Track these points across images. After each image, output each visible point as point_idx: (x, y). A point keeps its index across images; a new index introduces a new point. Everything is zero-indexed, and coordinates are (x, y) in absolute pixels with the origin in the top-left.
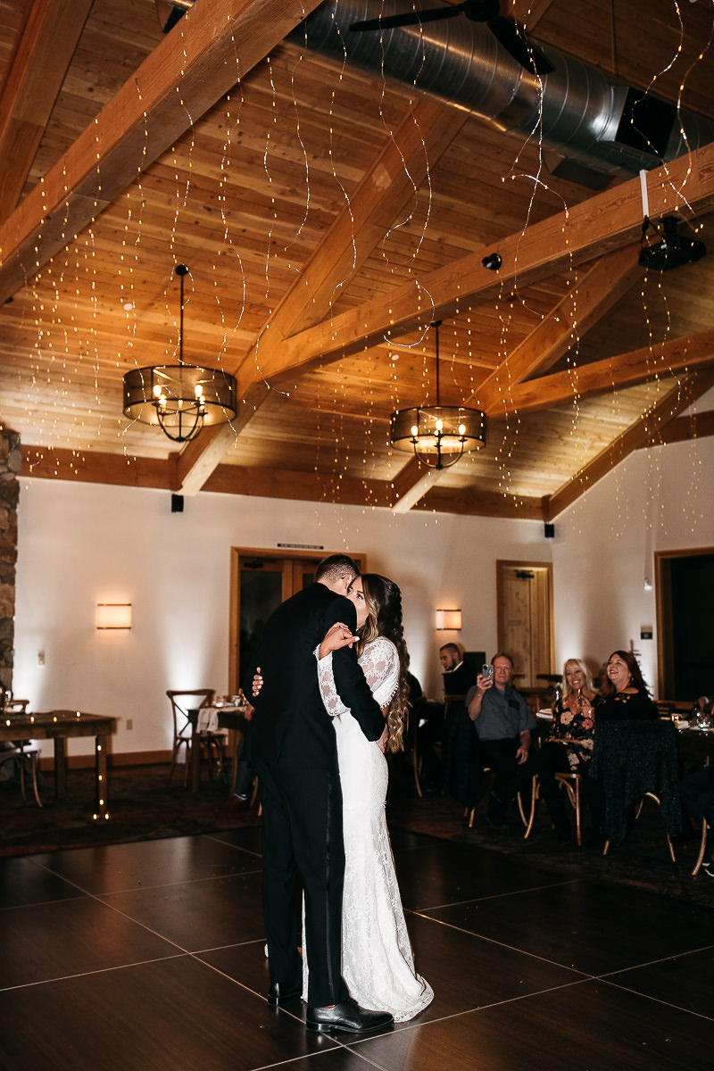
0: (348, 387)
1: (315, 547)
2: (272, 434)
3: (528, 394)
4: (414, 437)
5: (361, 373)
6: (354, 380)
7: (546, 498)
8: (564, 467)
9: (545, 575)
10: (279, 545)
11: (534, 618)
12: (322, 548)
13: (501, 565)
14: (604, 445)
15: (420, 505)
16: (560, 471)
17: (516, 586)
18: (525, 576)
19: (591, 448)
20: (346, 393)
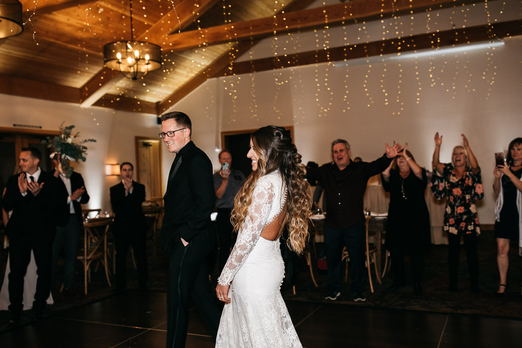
0: (69, 25)
1: (37, 127)
2: (13, 52)
3: (175, 41)
4: (118, 60)
5: (79, 18)
6: (74, 21)
7: (158, 103)
8: (170, 86)
9: (158, 145)
10: (14, 125)
11: (152, 168)
12: (41, 127)
13: (137, 139)
14: (192, 75)
15: (98, 103)
16: (168, 88)
17: (144, 151)
18: (147, 145)
19: (187, 76)
20: (67, 29)
